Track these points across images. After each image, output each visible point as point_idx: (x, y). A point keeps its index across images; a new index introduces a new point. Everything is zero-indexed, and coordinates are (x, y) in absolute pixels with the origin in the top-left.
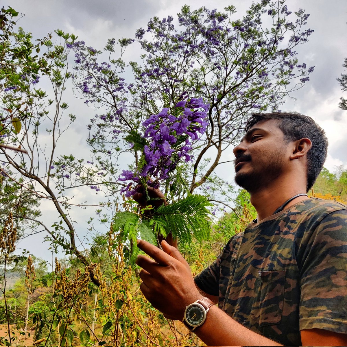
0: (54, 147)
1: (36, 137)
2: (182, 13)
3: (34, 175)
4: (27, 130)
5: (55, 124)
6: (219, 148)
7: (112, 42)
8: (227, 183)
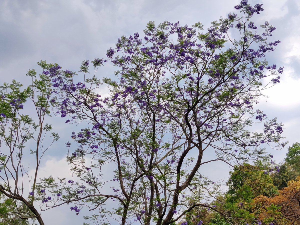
0: (38, 165)
1: (20, 159)
2: (147, 29)
3: (18, 195)
4: (11, 153)
5: (38, 143)
6: (200, 147)
7: (86, 63)
8: (213, 183)
